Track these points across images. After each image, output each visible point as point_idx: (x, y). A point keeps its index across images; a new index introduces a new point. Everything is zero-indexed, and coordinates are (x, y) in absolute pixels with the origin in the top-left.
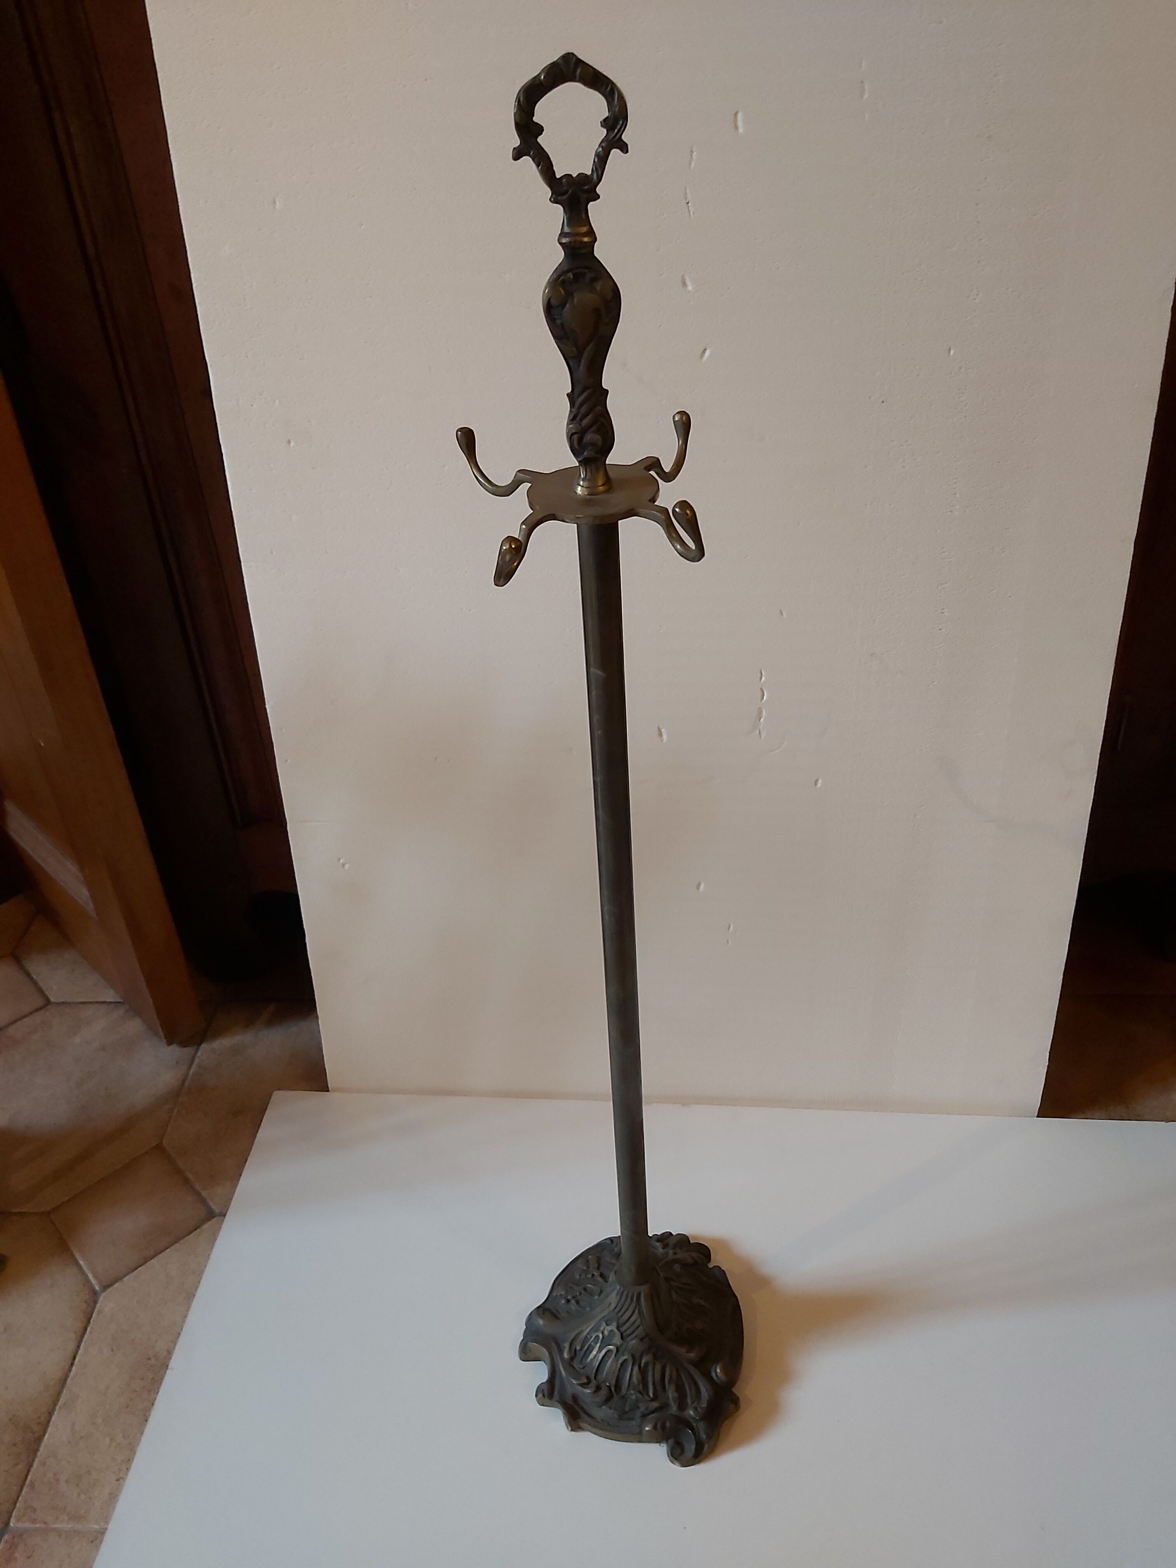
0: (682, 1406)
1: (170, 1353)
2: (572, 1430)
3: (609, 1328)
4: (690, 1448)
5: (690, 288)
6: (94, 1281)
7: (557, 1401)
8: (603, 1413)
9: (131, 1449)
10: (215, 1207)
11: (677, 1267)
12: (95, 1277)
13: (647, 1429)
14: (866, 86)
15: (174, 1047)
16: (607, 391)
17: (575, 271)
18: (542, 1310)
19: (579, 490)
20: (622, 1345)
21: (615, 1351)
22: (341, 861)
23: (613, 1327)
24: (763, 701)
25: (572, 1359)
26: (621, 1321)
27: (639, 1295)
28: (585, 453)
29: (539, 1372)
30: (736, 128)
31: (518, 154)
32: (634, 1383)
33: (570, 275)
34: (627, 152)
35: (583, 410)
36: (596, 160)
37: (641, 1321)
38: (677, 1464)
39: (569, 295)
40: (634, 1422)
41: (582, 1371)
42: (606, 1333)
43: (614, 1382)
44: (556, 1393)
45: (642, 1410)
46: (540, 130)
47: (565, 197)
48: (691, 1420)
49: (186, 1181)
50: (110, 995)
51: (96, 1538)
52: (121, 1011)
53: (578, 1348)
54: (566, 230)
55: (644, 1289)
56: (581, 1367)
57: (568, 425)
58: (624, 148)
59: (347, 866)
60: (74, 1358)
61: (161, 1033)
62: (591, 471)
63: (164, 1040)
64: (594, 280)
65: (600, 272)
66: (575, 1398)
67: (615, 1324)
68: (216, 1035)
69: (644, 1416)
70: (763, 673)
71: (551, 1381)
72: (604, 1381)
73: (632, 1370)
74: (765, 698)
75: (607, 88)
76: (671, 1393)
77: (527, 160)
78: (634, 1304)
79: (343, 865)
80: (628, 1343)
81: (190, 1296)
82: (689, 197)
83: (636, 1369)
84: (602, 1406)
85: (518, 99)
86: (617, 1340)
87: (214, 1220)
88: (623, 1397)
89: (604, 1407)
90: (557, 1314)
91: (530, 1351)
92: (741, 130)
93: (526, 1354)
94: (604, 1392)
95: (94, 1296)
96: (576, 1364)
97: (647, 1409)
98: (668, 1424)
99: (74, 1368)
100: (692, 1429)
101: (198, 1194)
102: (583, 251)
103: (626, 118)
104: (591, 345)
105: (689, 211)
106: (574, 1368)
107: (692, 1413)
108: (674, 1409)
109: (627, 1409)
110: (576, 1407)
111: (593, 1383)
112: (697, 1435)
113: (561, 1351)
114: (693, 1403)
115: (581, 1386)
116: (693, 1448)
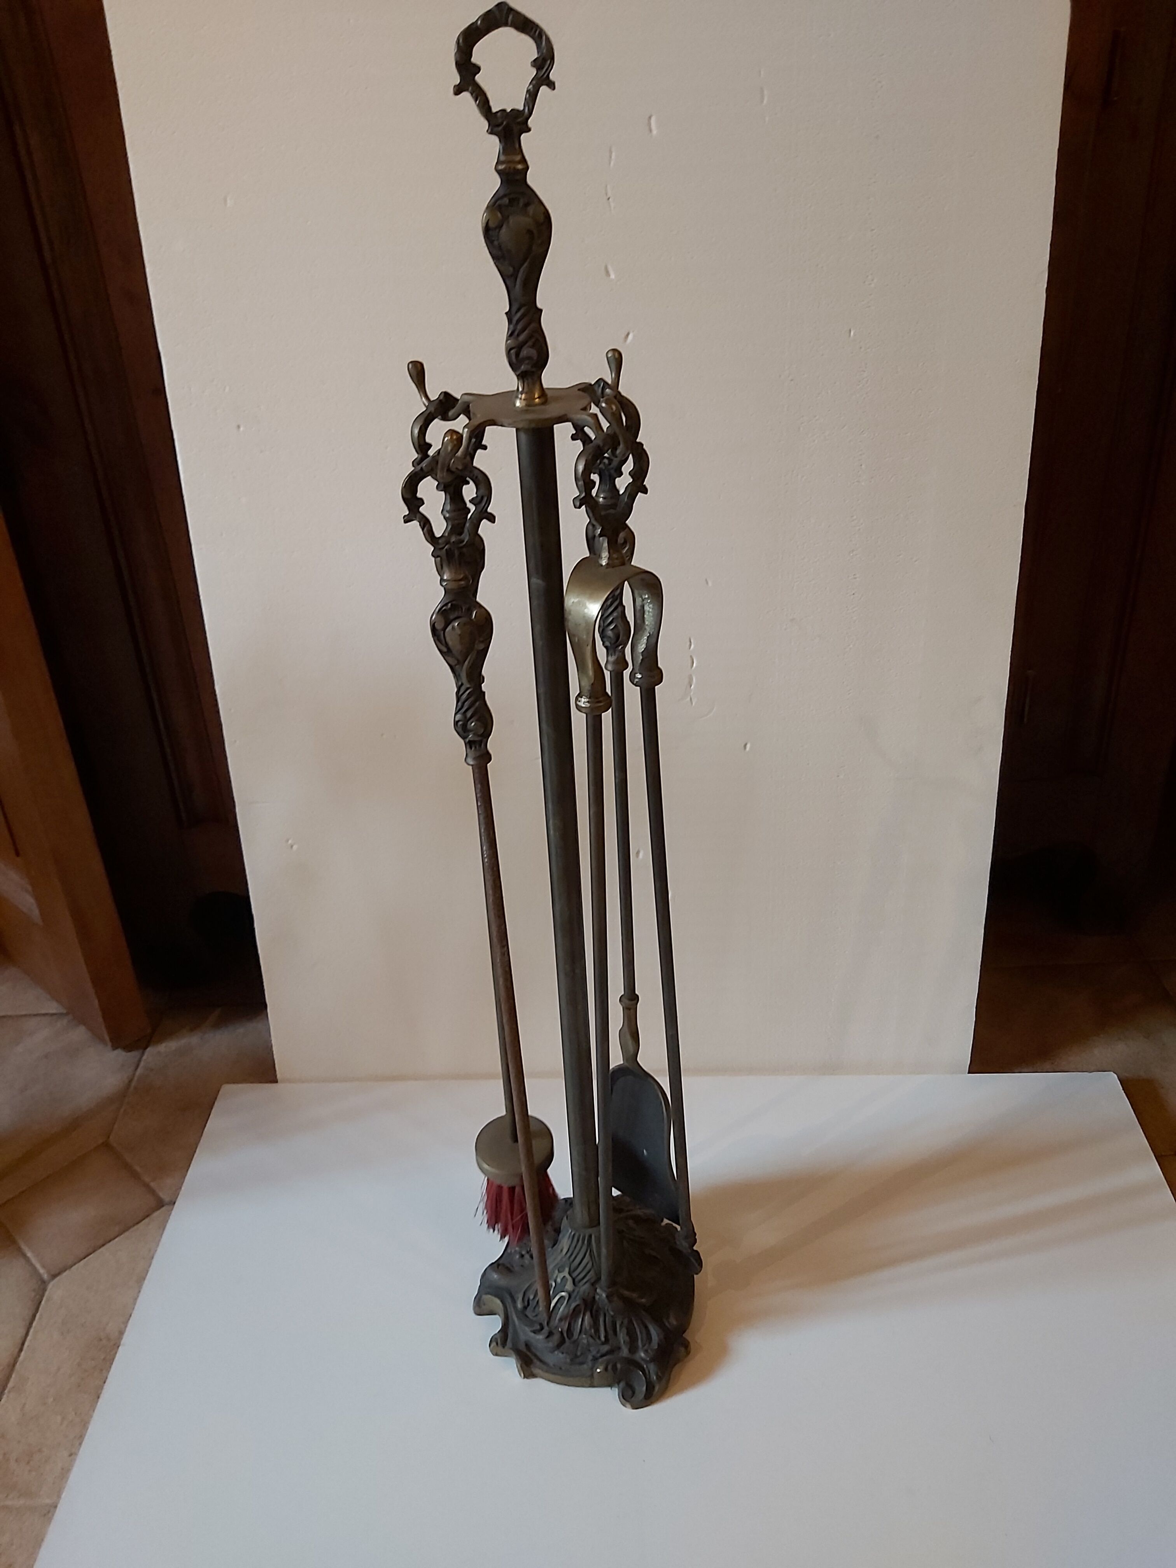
0: (633, 1349)
1: (121, 1333)
2: (525, 1377)
3: (561, 1275)
4: (641, 1389)
5: (613, 276)
6: (42, 1271)
7: (511, 1349)
8: (556, 1358)
9: (85, 1425)
10: (165, 1196)
12: (44, 1267)
13: (598, 1370)
14: (766, 92)
15: (119, 1052)
16: (541, 311)
17: (511, 196)
18: (496, 1266)
19: (518, 404)
20: (574, 1291)
21: (567, 1298)
22: (290, 842)
23: (566, 1273)
24: (693, 668)
25: (525, 1308)
26: (572, 1269)
27: (589, 1238)
28: (523, 367)
29: (494, 1324)
30: (651, 130)
31: (458, 90)
32: (586, 1329)
33: (506, 200)
34: (554, 89)
35: (519, 327)
36: (528, 96)
37: (593, 1264)
38: (628, 1405)
39: (505, 218)
40: (585, 1366)
41: (534, 1319)
42: (559, 1280)
43: (566, 1328)
44: (509, 1342)
45: (594, 1353)
46: (477, 69)
47: (500, 128)
48: (642, 1363)
49: (135, 1175)
50: (53, 1007)
51: (49, 1512)
52: (65, 1021)
53: (531, 1297)
54: (502, 158)
56: (534, 1314)
57: (507, 341)
58: (551, 85)
59: (295, 847)
60: (23, 1344)
61: (107, 1038)
62: (528, 385)
63: (109, 1044)
64: (527, 205)
65: (532, 198)
66: (527, 1345)
67: (567, 1270)
68: (161, 1040)
69: (595, 1359)
70: (692, 641)
71: (504, 1330)
72: (557, 1327)
73: (583, 1320)
74: (694, 665)
75: (535, 32)
76: (622, 1336)
77: (466, 96)
78: (584, 1248)
79: (292, 847)
80: (580, 1288)
81: (141, 1279)
82: (609, 195)
83: (588, 1316)
84: (554, 1351)
85: (458, 42)
86: (569, 1286)
87: (164, 1209)
88: (575, 1341)
89: (556, 1352)
90: (511, 1268)
91: (484, 1304)
92: (655, 132)
93: (481, 1308)
94: (556, 1338)
95: (42, 1287)
96: (529, 1312)
97: (598, 1352)
98: (619, 1366)
99: (23, 1353)
100: (643, 1371)
101: (147, 1186)
102: (518, 177)
103: (553, 59)
104: (526, 265)
105: (610, 206)
106: (526, 1316)
107: (643, 1355)
108: (625, 1352)
109: (579, 1353)
110: (528, 1353)
111: (546, 1329)
112: (648, 1377)
113: (514, 1301)
114: (643, 1346)
115: (534, 1332)
116: (644, 1389)
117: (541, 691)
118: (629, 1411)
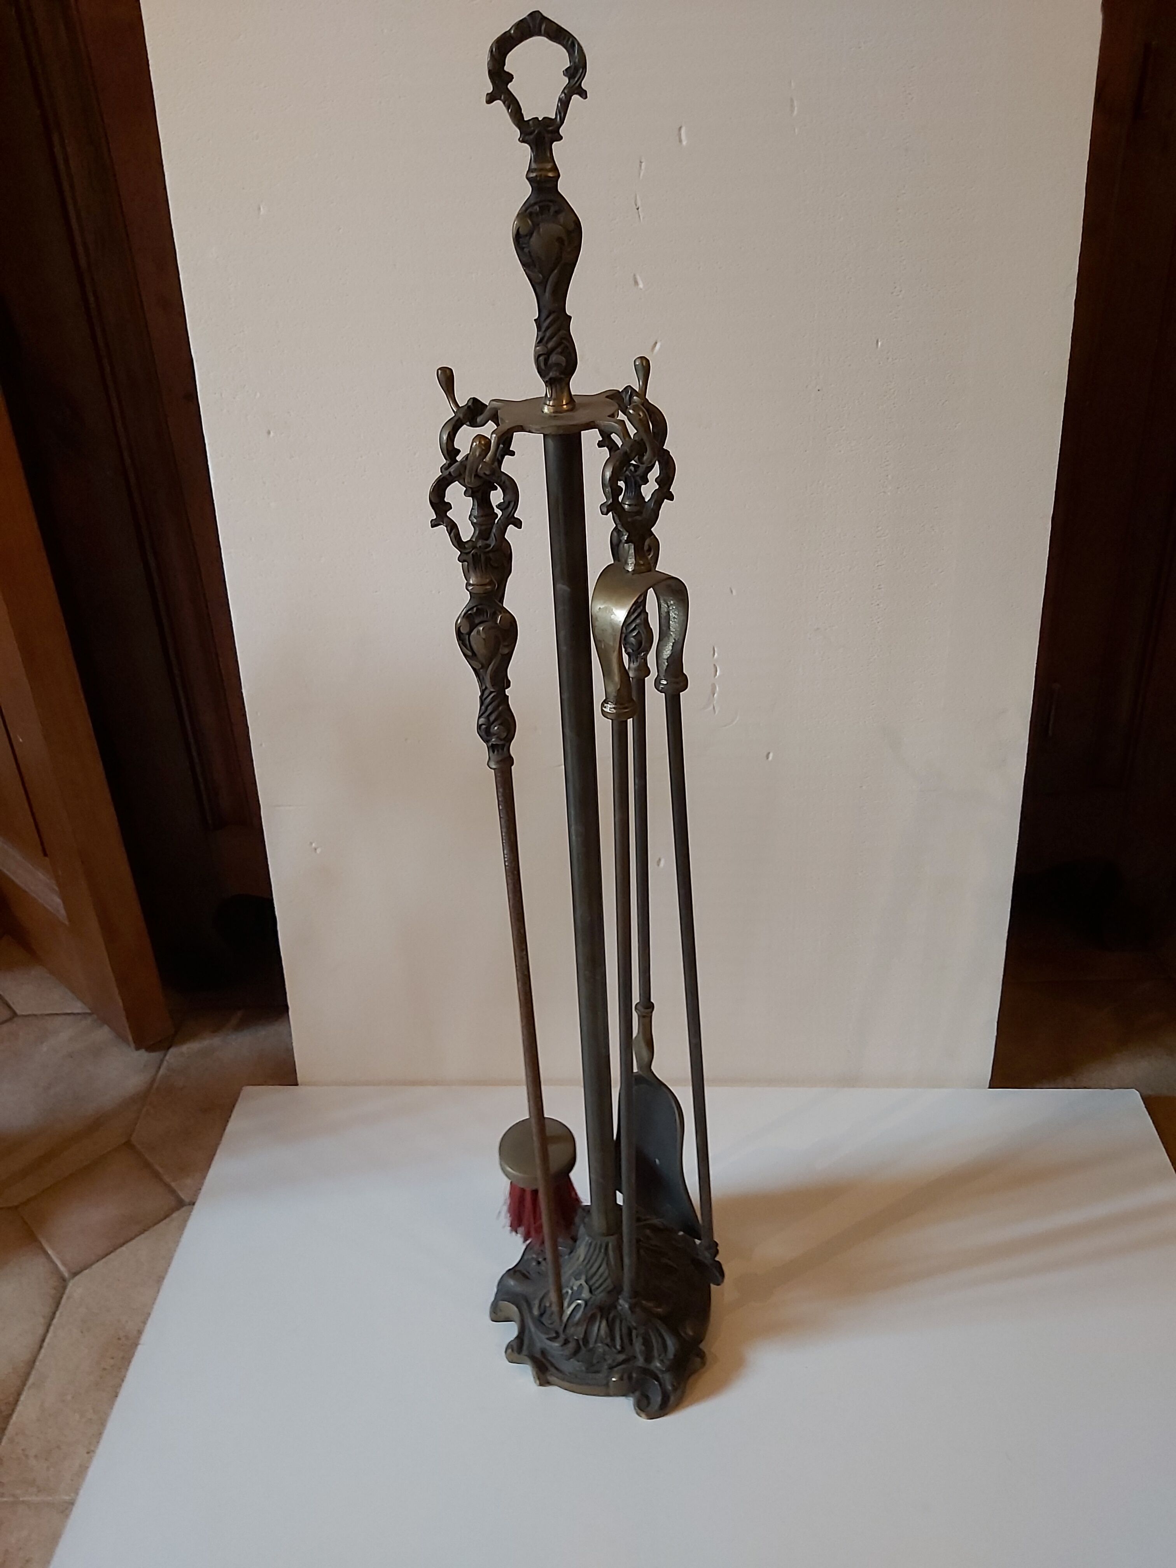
0: (649, 1359)
1: (140, 1332)
2: (541, 1385)
3: (578, 1283)
4: (657, 1399)
5: (641, 286)
6: (62, 1268)
7: (526, 1355)
8: (572, 1366)
9: (102, 1423)
10: (185, 1197)
12: (64, 1264)
13: (614, 1379)
14: (795, 103)
15: (142, 1052)
16: (570, 318)
17: (541, 204)
18: (512, 1272)
19: (546, 410)
20: (591, 1298)
21: (583, 1306)
22: (314, 845)
23: (582, 1281)
24: (716, 677)
25: (542, 1315)
26: (589, 1277)
27: (607, 1246)
28: (551, 374)
29: (511, 1330)
30: (680, 141)
31: (491, 99)
32: (601, 1337)
33: (537, 208)
34: (586, 97)
35: (548, 334)
36: (559, 105)
37: (609, 1272)
38: (643, 1415)
39: (536, 225)
40: (600, 1375)
41: (550, 1326)
42: (575, 1288)
43: (582, 1336)
44: (525, 1348)
45: (610, 1361)
46: (510, 77)
47: (532, 137)
48: (658, 1372)
49: (157, 1176)
50: (78, 1007)
51: (67, 1509)
52: (89, 1021)
53: (547, 1305)
54: (534, 166)
55: (612, 1240)
56: (549, 1322)
57: (536, 347)
58: (583, 94)
59: (318, 851)
60: (43, 1341)
61: (130, 1038)
62: (556, 392)
63: (133, 1045)
64: (557, 212)
65: (563, 206)
66: (543, 1352)
67: (583, 1277)
68: (183, 1041)
69: (611, 1368)
70: (716, 649)
71: (520, 1338)
72: (573, 1335)
73: (599, 1327)
74: (718, 674)
75: (568, 41)
76: (638, 1346)
77: (498, 103)
78: (602, 1255)
79: (316, 849)
80: (596, 1296)
81: (160, 1279)
82: (639, 204)
83: (604, 1323)
84: (569, 1359)
85: (491, 51)
86: (586, 1294)
87: (184, 1209)
89: (571, 1360)
90: (528, 1275)
91: (501, 1310)
92: (684, 143)
93: (497, 1315)
94: (572, 1345)
95: (63, 1283)
96: (544, 1319)
97: (614, 1360)
98: (634, 1375)
99: (43, 1351)
100: (659, 1381)
101: (167, 1185)
102: (548, 185)
103: (584, 67)
104: (556, 272)
105: (639, 216)
106: (543, 1323)
107: (658, 1365)
108: (640, 1361)
109: (595, 1361)
110: (544, 1361)
111: (562, 1337)
112: (663, 1387)
113: (530, 1308)
114: (660, 1356)
115: (550, 1339)
116: (659, 1399)
117: (565, 696)
118: (643, 1421)
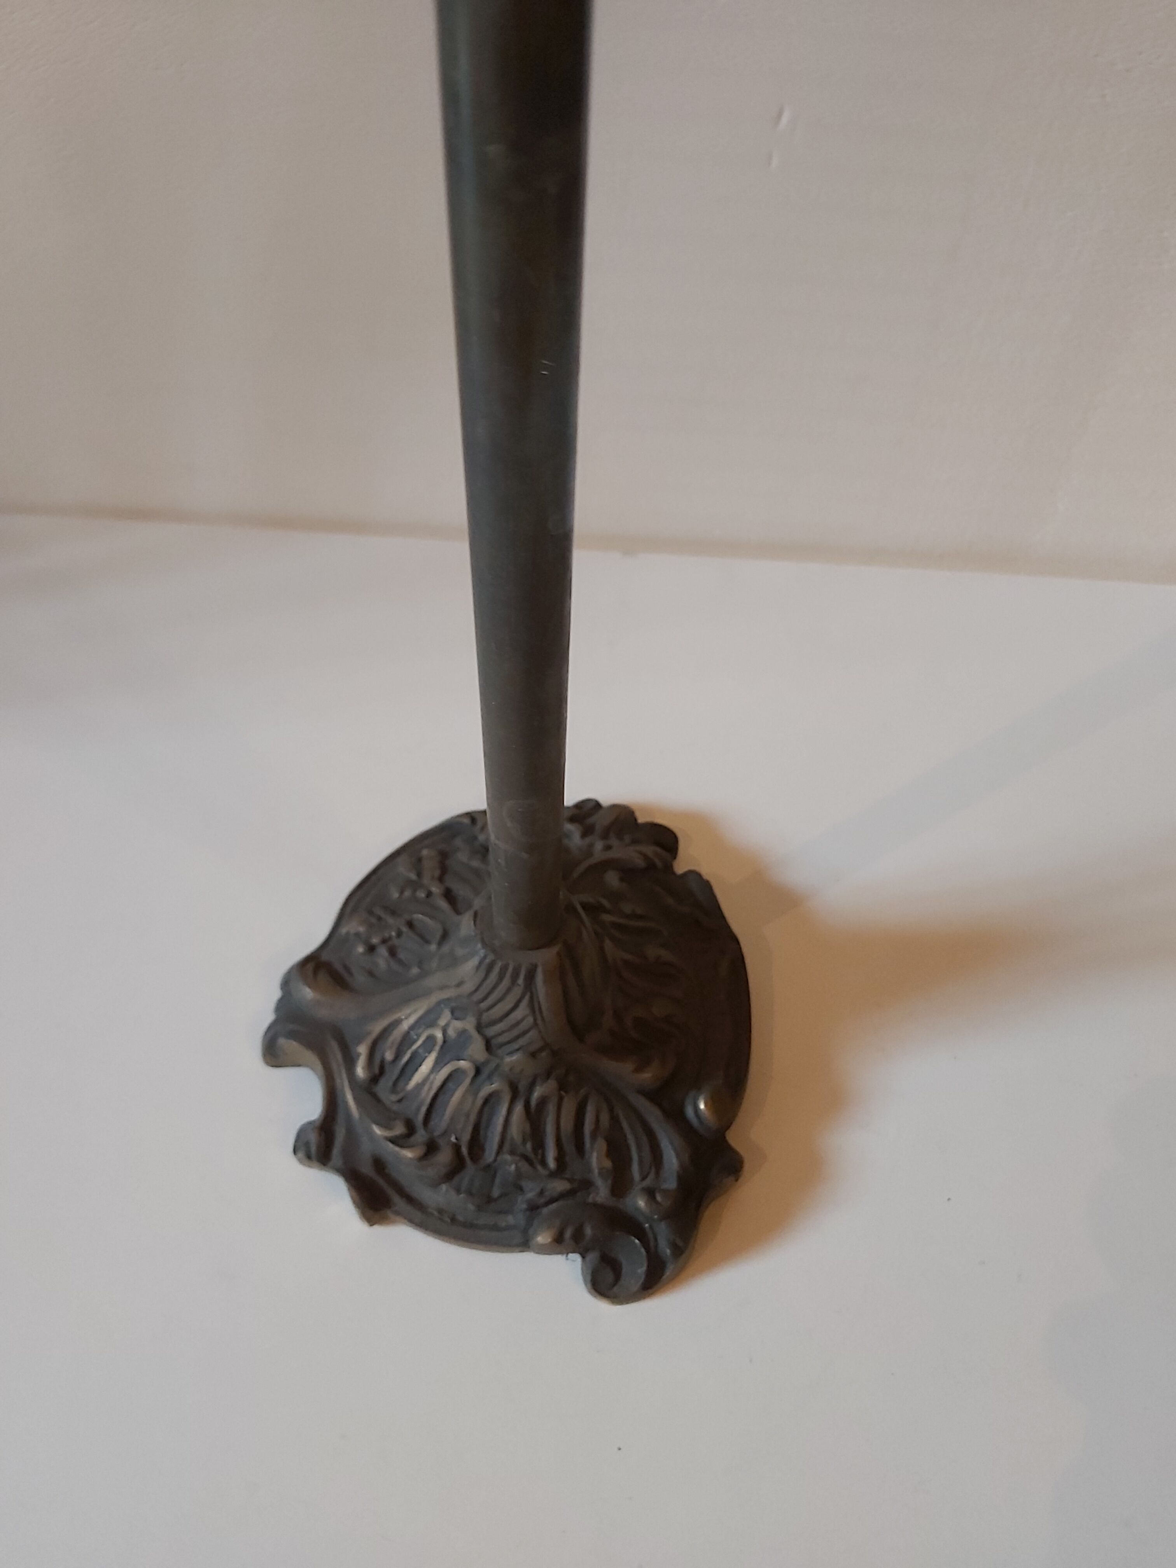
0: (619, 1188)
2: (369, 1223)
3: (458, 1025)
4: (634, 1267)
7: (337, 1162)
8: (444, 1196)
11: (612, 879)
13: (540, 1231)
20: (487, 1062)
21: (471, 1073)
23: (468, 1024)
25: (374, 1079)
26: (486, 1018)
27: (531, 971)
32: (512, 1139)
37: (535, 1020)
38: (601, 1297)
40: (509, 1218)
41: (395, 1107)
42: (451, 1032)
43: (466, 1137)
44: (336, 1151)
45: (530, 1195)
48: (640, 1218)
53: (389, 1056)
55: (546, 957)
56: (394, 1098)
66: (379, 1164)
67: (472, 1023)
69: (533, 1208)
71: (327, 1122)
72: (446, 1133)
73: (509, 1113)
76: (597, 1158)
78: (517, 991)
80: (502, 1059)
83: (519, 1108)
84: (440, 1184)
86: (476, 1049)
88: (488, 1166)
89: (444, 1187)
90: (346, 975)
91: (284, 1053)
93: (275, 1056)
94: (444, 1157)
96: (383, 1088)
97: (541, 1193)
98: (587, 1223)
100: (642, 1236)
106: (378, 1100)
107: (641, 1203)
108: (601, 1193)
109: (496, 1192)
110: (381, 1182)
111: (421, 1136)
112: (652, 1244)
113: (350, 1061)
114: (644, 1179)
115: (393, 1141)
116: (642, 1270)
118: (603, 1307)
